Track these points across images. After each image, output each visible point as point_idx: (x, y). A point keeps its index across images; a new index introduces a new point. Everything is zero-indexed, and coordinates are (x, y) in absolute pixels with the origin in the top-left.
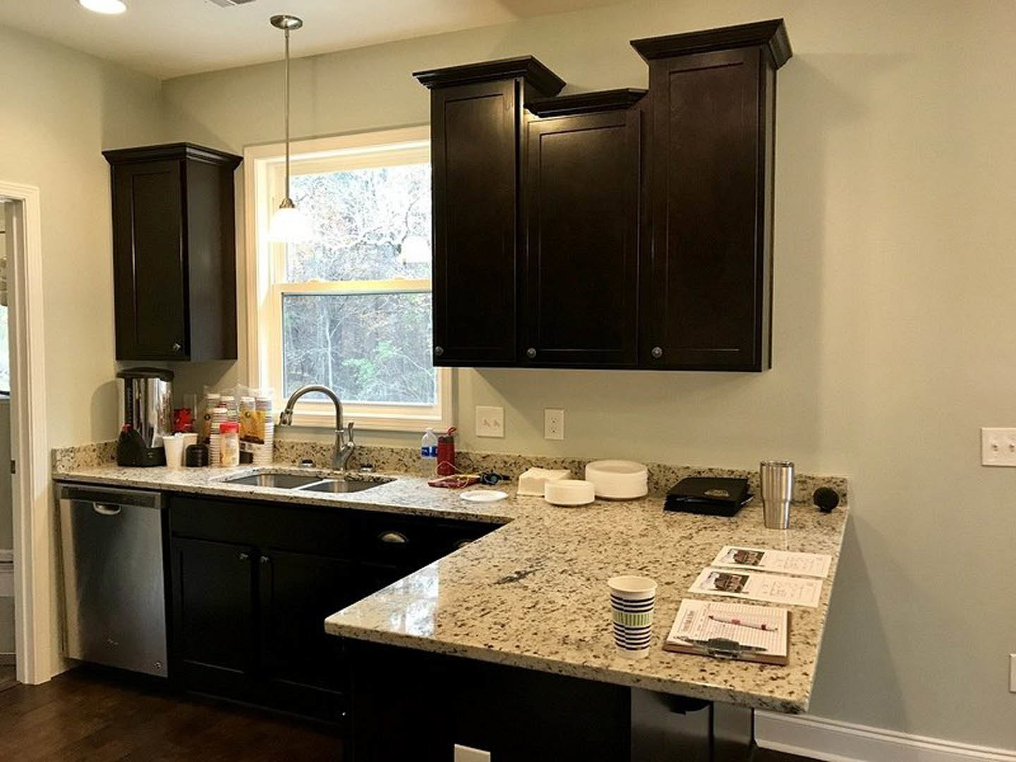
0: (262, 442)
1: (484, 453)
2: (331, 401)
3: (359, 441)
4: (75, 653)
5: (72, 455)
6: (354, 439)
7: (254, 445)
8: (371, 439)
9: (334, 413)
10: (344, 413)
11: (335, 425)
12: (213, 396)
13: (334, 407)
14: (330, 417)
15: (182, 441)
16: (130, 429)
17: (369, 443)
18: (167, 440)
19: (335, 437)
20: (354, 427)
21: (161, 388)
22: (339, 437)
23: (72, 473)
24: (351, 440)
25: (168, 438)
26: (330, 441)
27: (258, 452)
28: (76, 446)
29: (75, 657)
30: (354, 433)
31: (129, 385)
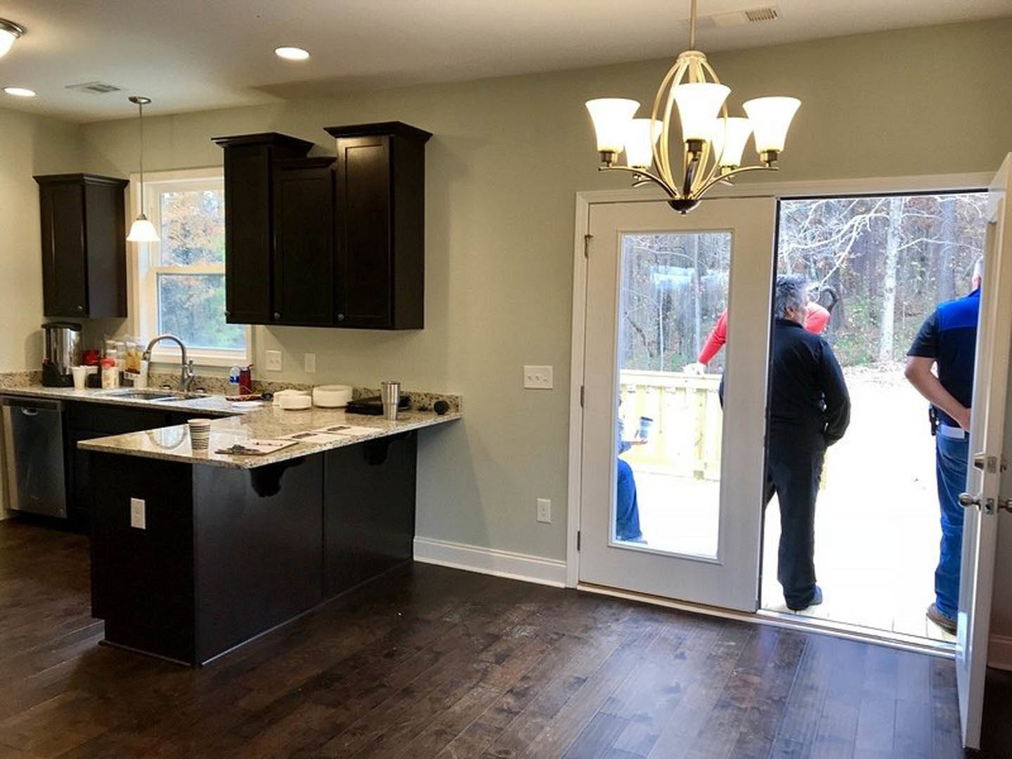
0: (138, 373)
1: (270, 381)
2: (179, 346)
3: (195, 373)
4: (15, 507)
5: (11, 377)
6: (194, 371)
7: (134, 375)
8: (205, 372)
9: (181, 354)
10: (188, 355)
11: (181, 362)
12: (110, 342)
13: (181, 351)
14: (178, 357)
15: (85, 372)
16: (49, 361)
17: (204, 374)
18: (76, 370)
19: (181, 370)
20: (194, 363)
21: (72, 336)
22: (184, 369)
23: (9, 389)
24: (191, 372)
25: (75, 368)
26: (179, 373)
27: (135, 380)
28: (14, 372)
29: (14, 508)
30: (195, 368)
31: (48, 333)
